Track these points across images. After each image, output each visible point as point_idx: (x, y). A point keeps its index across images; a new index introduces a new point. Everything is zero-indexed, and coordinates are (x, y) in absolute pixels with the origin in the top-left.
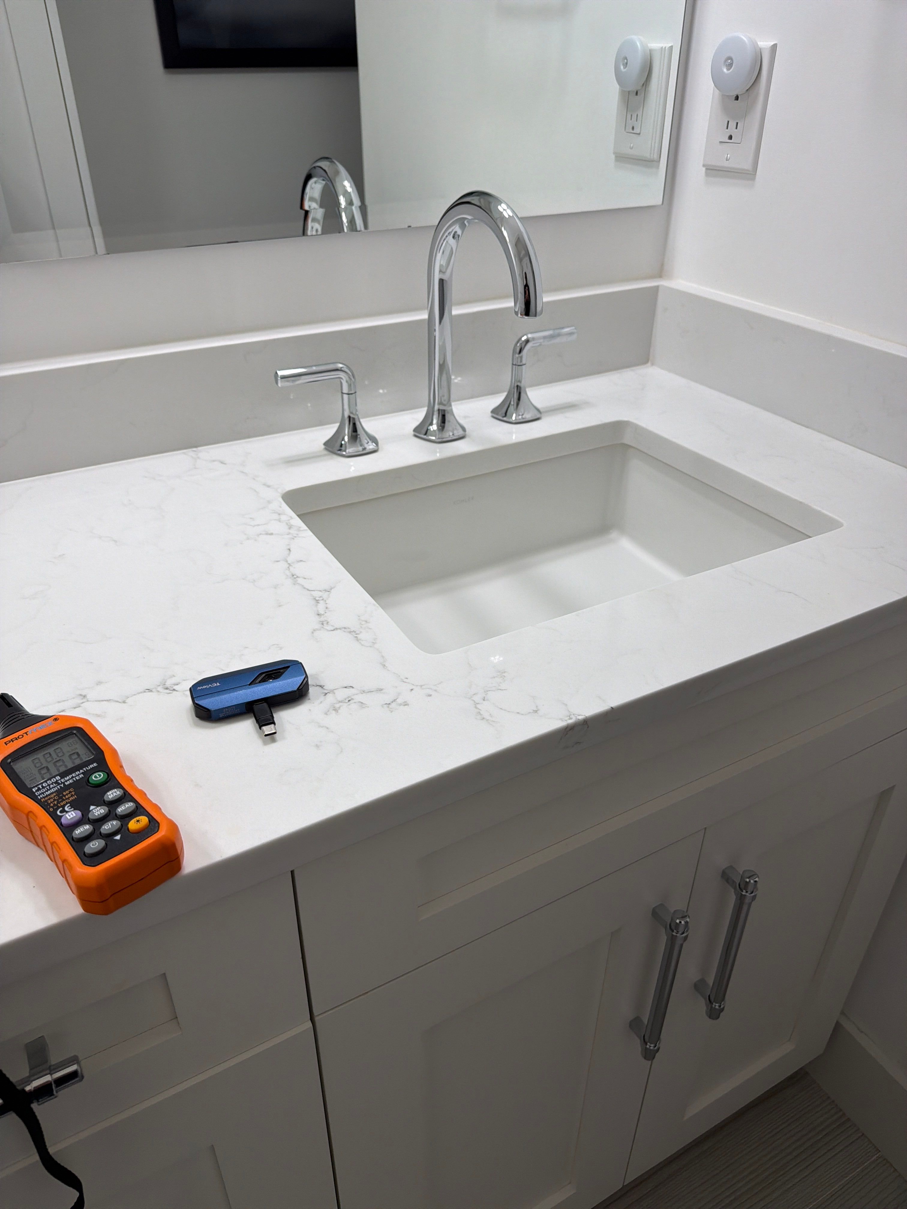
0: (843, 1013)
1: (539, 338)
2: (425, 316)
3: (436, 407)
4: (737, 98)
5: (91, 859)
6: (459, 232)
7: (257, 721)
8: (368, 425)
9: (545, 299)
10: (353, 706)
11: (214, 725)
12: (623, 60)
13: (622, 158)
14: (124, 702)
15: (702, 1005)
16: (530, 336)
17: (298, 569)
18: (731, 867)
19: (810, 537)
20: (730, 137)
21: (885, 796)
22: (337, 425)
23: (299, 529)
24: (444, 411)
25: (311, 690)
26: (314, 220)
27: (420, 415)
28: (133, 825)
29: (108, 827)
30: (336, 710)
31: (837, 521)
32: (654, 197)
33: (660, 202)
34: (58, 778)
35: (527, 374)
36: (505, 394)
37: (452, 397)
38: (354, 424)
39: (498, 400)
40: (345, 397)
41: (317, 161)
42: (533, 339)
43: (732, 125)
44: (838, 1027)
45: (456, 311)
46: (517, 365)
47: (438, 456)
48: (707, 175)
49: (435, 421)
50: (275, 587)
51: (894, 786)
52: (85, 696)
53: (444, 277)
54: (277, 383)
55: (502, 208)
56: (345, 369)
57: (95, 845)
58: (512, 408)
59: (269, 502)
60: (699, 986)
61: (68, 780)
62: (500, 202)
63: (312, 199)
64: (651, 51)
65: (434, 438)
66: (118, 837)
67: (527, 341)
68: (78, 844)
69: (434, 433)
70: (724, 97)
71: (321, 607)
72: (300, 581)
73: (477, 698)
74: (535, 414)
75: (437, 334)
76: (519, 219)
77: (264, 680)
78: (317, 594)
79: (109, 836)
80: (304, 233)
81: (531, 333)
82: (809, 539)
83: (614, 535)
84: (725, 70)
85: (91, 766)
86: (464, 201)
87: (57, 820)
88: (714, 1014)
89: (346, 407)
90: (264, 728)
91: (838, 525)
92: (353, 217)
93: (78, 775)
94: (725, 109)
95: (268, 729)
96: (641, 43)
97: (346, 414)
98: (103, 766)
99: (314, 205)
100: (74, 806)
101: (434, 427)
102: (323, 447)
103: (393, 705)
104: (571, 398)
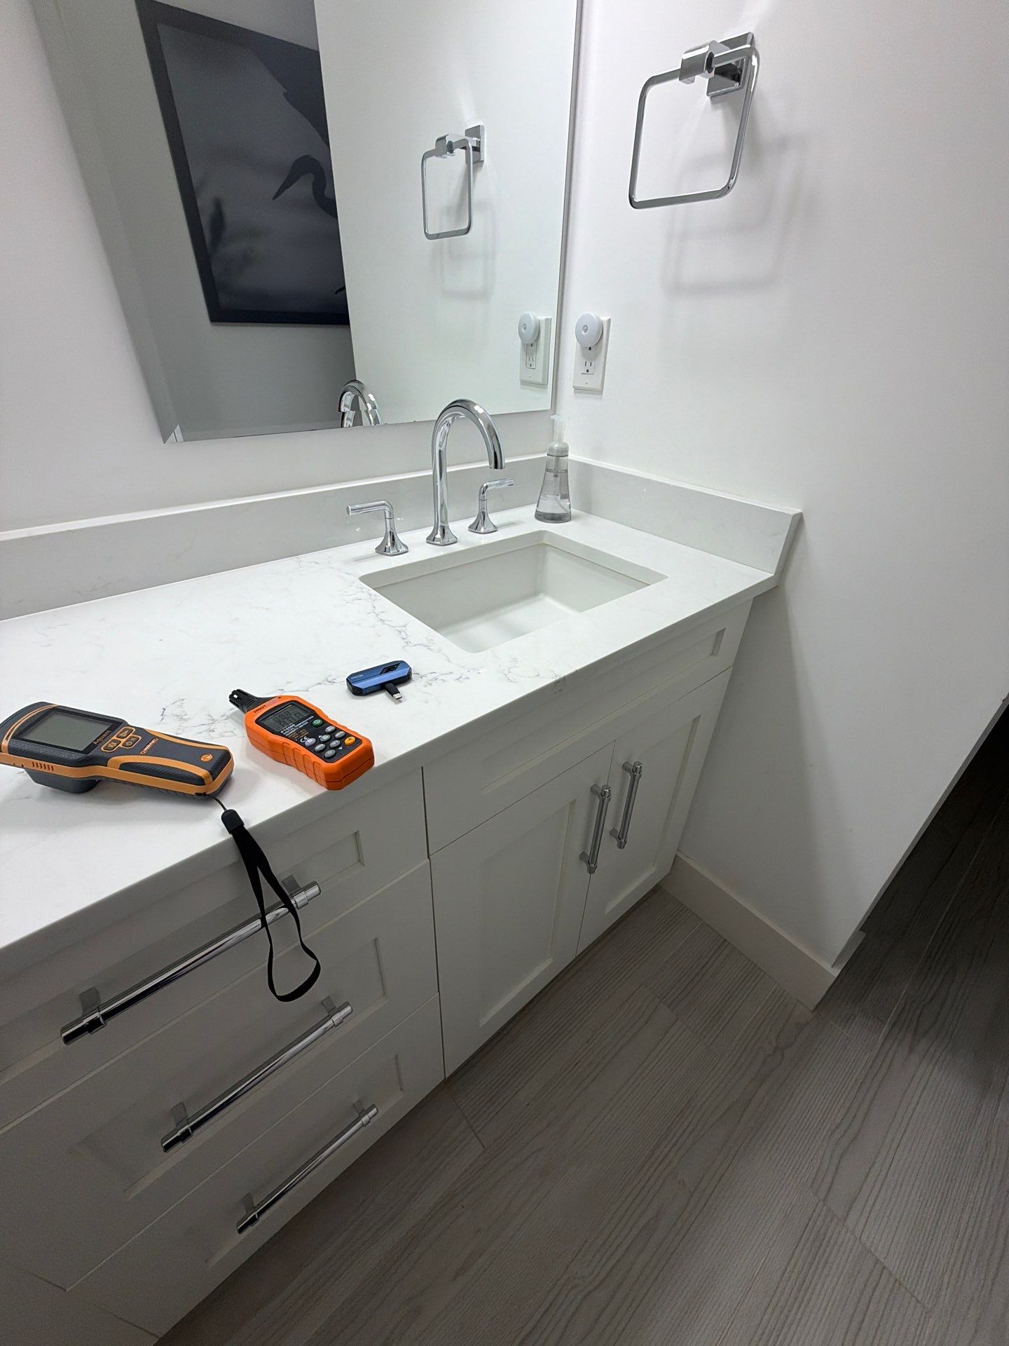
0: (678, 850)
1: (494, 485)
2: (431, 473)
3: (439, 525)
4: (590, 349)
5: (329, 759)
6: (450, 422)
7: (390, 693)
8: (402, 537)
9: (506, 462)
10: (439, 682)
11: (365, 697)
12: (523, 326)
13: (524, 383)
14: (307, 691)
15: (616, 842)
16: (488, 483)
17: (383, 616)
18: (626, 763)
19: (648, 585)
20: (588, 371)
21: (696, 720)
22: (383, 538)
23: (376, 596)
24: (444, 527)
25: (413, 676)
26: (348, 419)
27: (429, 531)
28: (347, 741)
29: (334, 743)
30: (430, 684)
31: (664, 575)
32: (547, 405)
33: (550, 408)
34: (294, 725)
35: (489, 505)
36: (475, 518)
37: (448, 519)
38: (393, 536)
39: (472, 521)
40: (388, 520)
41: (349, 382)
42: (491, 485)
43: (588, 364)
44: (676, 856)
45: (449, 470)
46: (482, 500)
47: (442, 553)
48: (575, 392)
49: (439, 533)
50: (373, 627)
51: (699, 716)
52: (282, 690)
53: (442, 449)
54: (349, 513)
55: (476, 408)
56: (387, 503)
57: (330, 753)
58: (480, 524)
59: (353, 582)
60: (612, 832)
61: (300, 725)
62: (475, 404)
63: (345, 406)
64: (539, 321)
65: (439, 543)
66: (341, 748)
67: (487, 487)
68: (320, 754)
69: (439, 540)
70: (583, 348)
71: (403, 635)
72: (387, 622)
73: (506, 672)
74: (491, 529)
75: (438, 484)
76: (490, 416)
77: (387, 672)
78: (398, 628)
79: (335, 748)
80: (342, 426)
81: (489, 482)
82: (649, 587)
83: (541, 596)
84: (583, 333)
85: (310, 718)
86: (455, 404)
87: (303, 745)
88: (621, 846)
89: (388, 526)
90: (395, 695)
91: (667, 577)
92: (377, 416)
93: (305, 723)
94: (584, 355)
95: (397, 696)
96: (534, 317)
97: (388, 531)
98: (317, 717)
99: (347, 409)
100: (309, 737)
101: (438, 536)
102: (375, 551)
103: (460, 680)
104: (512, 520)
